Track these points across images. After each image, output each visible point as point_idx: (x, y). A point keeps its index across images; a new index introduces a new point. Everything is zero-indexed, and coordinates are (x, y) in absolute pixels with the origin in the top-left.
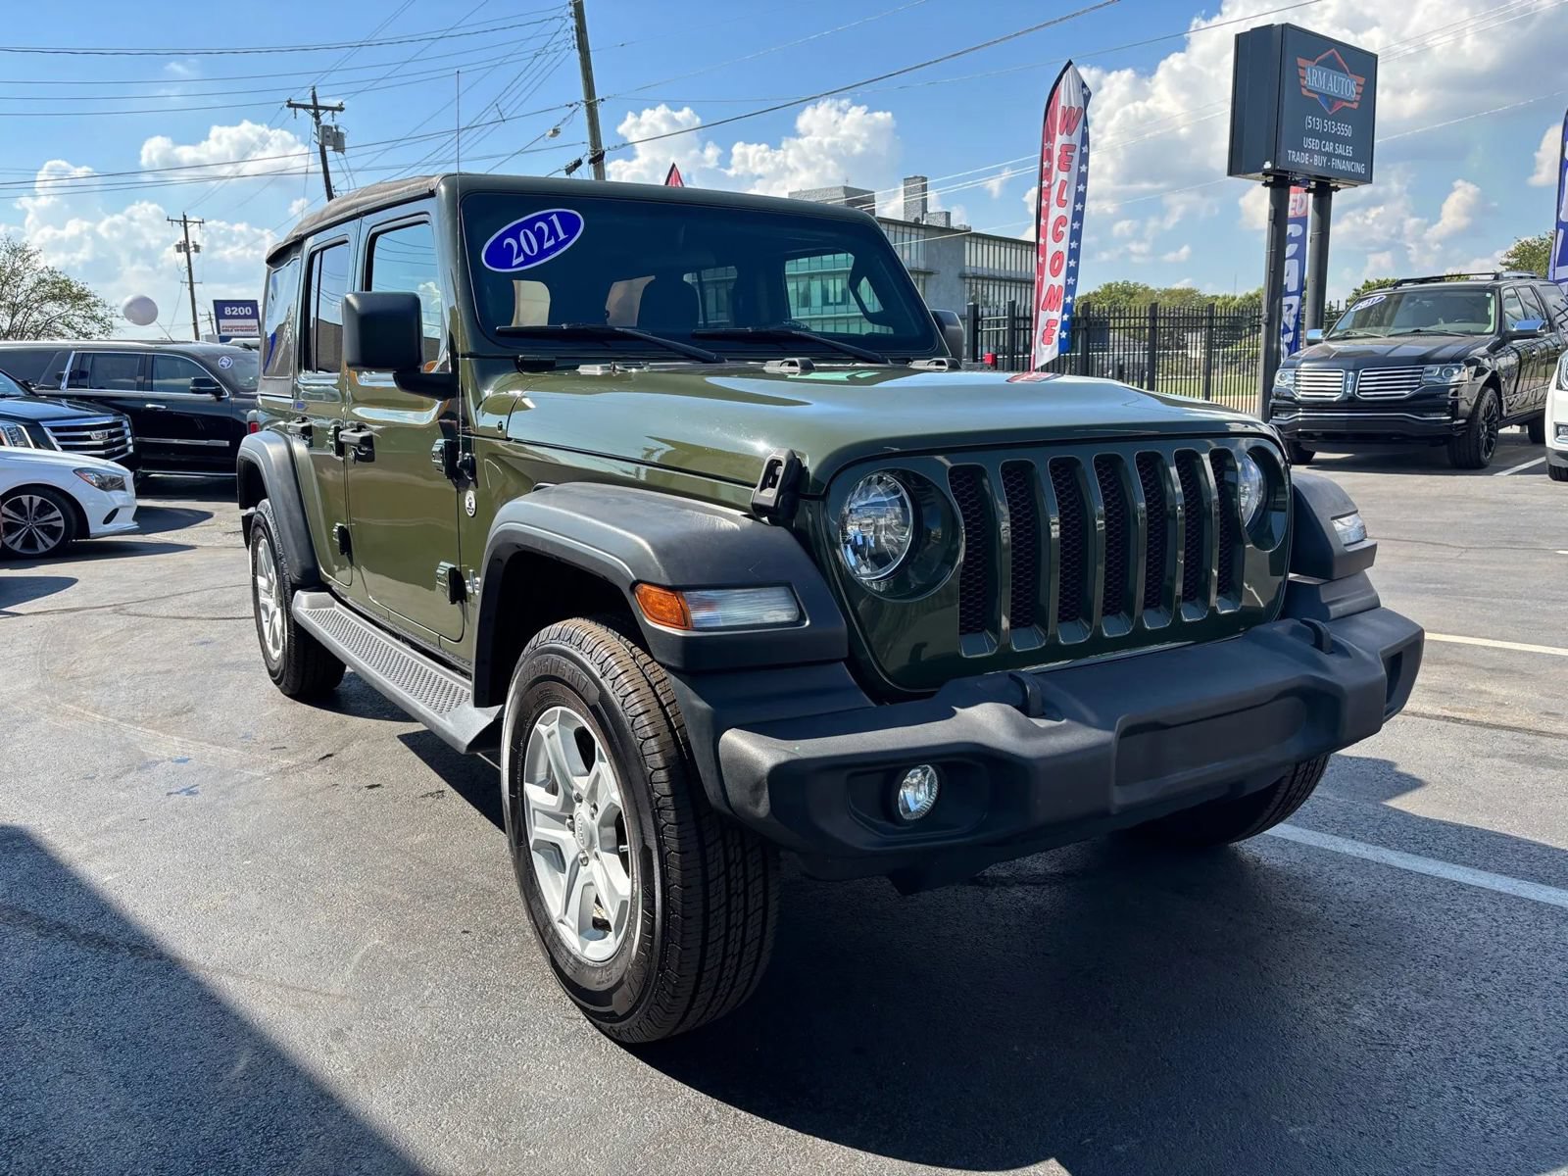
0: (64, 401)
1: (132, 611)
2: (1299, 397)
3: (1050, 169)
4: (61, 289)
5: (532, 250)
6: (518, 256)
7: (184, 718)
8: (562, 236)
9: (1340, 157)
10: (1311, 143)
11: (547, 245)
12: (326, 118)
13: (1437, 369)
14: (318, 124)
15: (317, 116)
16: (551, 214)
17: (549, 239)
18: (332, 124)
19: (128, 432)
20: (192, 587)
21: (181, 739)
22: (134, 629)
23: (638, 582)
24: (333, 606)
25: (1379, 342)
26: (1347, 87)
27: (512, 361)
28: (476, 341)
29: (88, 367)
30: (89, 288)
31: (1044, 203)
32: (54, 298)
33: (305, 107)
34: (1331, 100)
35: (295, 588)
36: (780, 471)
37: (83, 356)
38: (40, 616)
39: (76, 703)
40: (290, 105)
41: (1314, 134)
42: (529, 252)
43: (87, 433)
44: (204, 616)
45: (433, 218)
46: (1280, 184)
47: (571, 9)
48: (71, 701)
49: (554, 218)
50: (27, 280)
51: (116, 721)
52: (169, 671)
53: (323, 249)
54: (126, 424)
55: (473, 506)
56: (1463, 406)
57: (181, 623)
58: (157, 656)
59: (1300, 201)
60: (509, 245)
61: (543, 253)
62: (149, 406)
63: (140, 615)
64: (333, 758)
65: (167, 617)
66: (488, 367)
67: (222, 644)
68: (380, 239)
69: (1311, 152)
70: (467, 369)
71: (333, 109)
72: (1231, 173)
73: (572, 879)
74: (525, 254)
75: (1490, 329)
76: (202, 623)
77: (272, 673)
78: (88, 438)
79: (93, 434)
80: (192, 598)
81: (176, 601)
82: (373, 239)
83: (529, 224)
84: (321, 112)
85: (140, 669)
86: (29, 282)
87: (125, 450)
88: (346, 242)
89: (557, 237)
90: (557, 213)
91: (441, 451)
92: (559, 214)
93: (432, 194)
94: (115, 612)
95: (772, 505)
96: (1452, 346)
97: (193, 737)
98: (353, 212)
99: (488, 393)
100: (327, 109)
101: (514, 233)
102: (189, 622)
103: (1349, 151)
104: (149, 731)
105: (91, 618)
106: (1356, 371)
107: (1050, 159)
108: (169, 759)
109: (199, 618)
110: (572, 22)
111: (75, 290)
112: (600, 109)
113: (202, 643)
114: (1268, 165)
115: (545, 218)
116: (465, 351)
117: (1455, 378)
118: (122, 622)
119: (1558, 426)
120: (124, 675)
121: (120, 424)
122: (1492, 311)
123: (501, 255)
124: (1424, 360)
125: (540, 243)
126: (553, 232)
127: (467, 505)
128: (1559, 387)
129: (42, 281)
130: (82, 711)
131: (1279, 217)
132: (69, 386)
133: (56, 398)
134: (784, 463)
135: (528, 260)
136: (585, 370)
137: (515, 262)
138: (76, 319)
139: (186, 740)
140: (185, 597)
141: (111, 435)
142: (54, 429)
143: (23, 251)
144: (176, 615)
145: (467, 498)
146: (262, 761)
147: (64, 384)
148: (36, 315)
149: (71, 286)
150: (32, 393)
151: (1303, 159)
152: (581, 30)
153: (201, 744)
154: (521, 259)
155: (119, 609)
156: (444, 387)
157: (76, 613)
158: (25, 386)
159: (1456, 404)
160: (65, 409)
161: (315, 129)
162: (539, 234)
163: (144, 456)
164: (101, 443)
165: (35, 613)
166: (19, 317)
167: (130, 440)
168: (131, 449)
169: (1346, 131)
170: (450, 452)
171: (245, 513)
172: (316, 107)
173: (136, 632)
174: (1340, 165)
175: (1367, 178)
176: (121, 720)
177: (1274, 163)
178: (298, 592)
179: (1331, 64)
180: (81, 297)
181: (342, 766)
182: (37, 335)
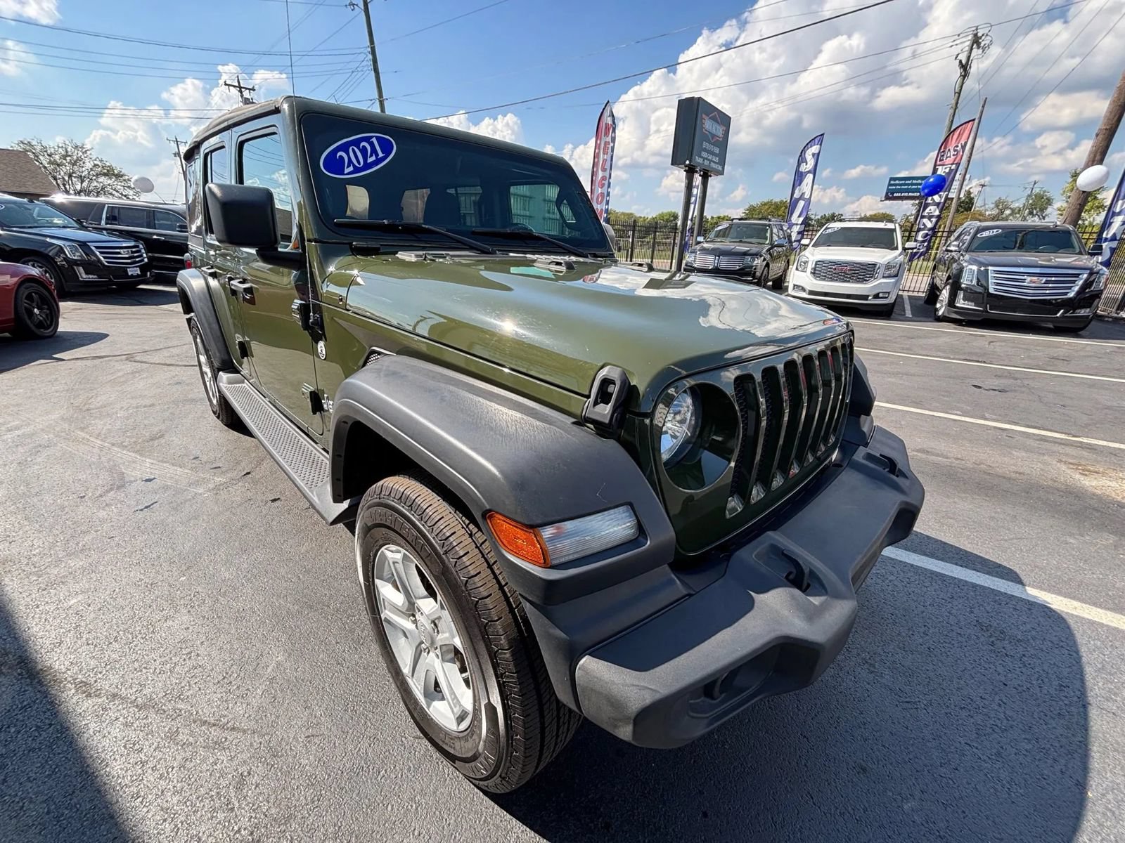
0: (105, 232)
1: (138, 358)
2: (695, 266)
3: (599, 153)
4: (108, 171)
5: (359, 163)
6: (348, 166)
7: (156, 443)
8: (381, 155)
9: (714, 162)
10: (704, 154)
11: (370, 160)
12: (246, 94)
13: (749, 258)
14: (242, 96)
15: (241, 92)
16: (372, 137)
17: (371, 156)
18: (250, 97)
19: (143, 251)
20: (175, 343)
21: (152, 461)
22: (136, 372)
23: (490, 511)
24: (243, 382)
25: (727, 245)
26: (719, 131)
27: (348, 246)
28: (318, 231)
29: (116, 215)
30: (124, 171)
31: (595, 169)
32: (105, 175)
33: (235, 86)
34: (714, 136)
35: (219, 370)
36: (614, 390)
37: (112, 208)
38: (79, 361)
39: (86, 430)
40: (226, 84)
41: (705, 150)
42: (357, 165)
43: (118, 251)
44: (180, 363)
45: (280, 130)
46: (691, 171)
47: (369, 50)
48: (82, 429)
49: (374, 140)
50: (88, 164)
51: (110, 446)
52: (152, 405)
53: (212, 152)
54: (141, 246)
55: (324, 352)
56: (758, 274)
57: (166, 368)
58: (146, 393)
59: (698, 180)
60: (341, 156)
61: (367, 166)
62: (155, 237)
63: (142, 362)
64: (250, 476)
65: (158, 364)
66: (330, 250)
67: (188, 385)
68: (246, 145)
69: (704, 159)
70: (312, 250)
71: (249, 89)
72: (672, 164)
73: (417, 656)
74: (354, 165)
75: (767, 242)
76: (179, 368)
77: (215, 413)
78: (119, 253)
79: (122, 251)
80: (175, 351)
81: (166, 353)
82: (241, 146)
83: (356, 143)
84: (243, 90)
85: (134, 402)
86: (89, 165)
87: (143, 260)
88: (223, 147)
89: (377, 155)
90: (376, 137)
91: (298, 309)
92: (377, 137)
93: (277, 111)
94: (127, 359)
95: (607, 421)
96: (754, 249)
97: (160, 459)
98: (225, 124)
99: (331, 269)
100: (246, 89)
101: (345, 148)
102: (172, 368)
103: (717, 160)
104: (130, 454)
105: (110, 363)
106: (719, 257)
107: (599, 149)
108: (141, 478)
109: (177, 365)
110: (370, 57)
111: (116, 171)
112: (386, 103)
113: (177, 383)
114: (688, 162)
115: (367, 139)
116: (311, 237)
117: (756, 262)
118: (129, 367)
119: (795, 285)
120: (122, 408)
121: (138, 247)
122: (768, 235)
123: (335, 164)
124: (745, 254)
125: (365, 159)
126: (374, 151)
127: (319, 351)
128: (797, 269)
129: (95, 165)
130: (88, 437)
131: (689, 187)
132: (106, 224)
133: (100, 230)
134: (618, 384)
135: (356, 170)
136: (404, 256)
137: (347, 171)
138: (119, 187)
139: (155, 462)
140: (171, 350)
141: (132, 252)
142: (97, 247)
143: (82, 148)
144: (163, 362)
145: (319, 346)
146: (204, 479)
147: (103, 222)
148: (95, 184)
149: (113, 170)
150: (84, 226)
151: (699, 160)
152: (375, 61)
153: (165, 465)
154: (351, 169)
155: (130, 357)
156: (297, 262)
157: (102, 360)
158: (79, 222)
159: (755, 273)
160: (104, 237)
161: (240, 99)
162: (364, 151)
163: (154, 264)
164: (127, 256)
165: (77, 359)
166: (85, 184)
167: (145, 255)
168: (146, 260)
169: (717, 150)
170: (304, 310)
171: (188, 316)
172: (241, 88)
173: (137, 375)
174: (713, 165)
175: (722, 173)
176: (113, 445)
177: (690, 161)
178: (221, 373)
179: (714, 119)
180: (118, 176)
181: (255, 482)
182: (98, 194)
